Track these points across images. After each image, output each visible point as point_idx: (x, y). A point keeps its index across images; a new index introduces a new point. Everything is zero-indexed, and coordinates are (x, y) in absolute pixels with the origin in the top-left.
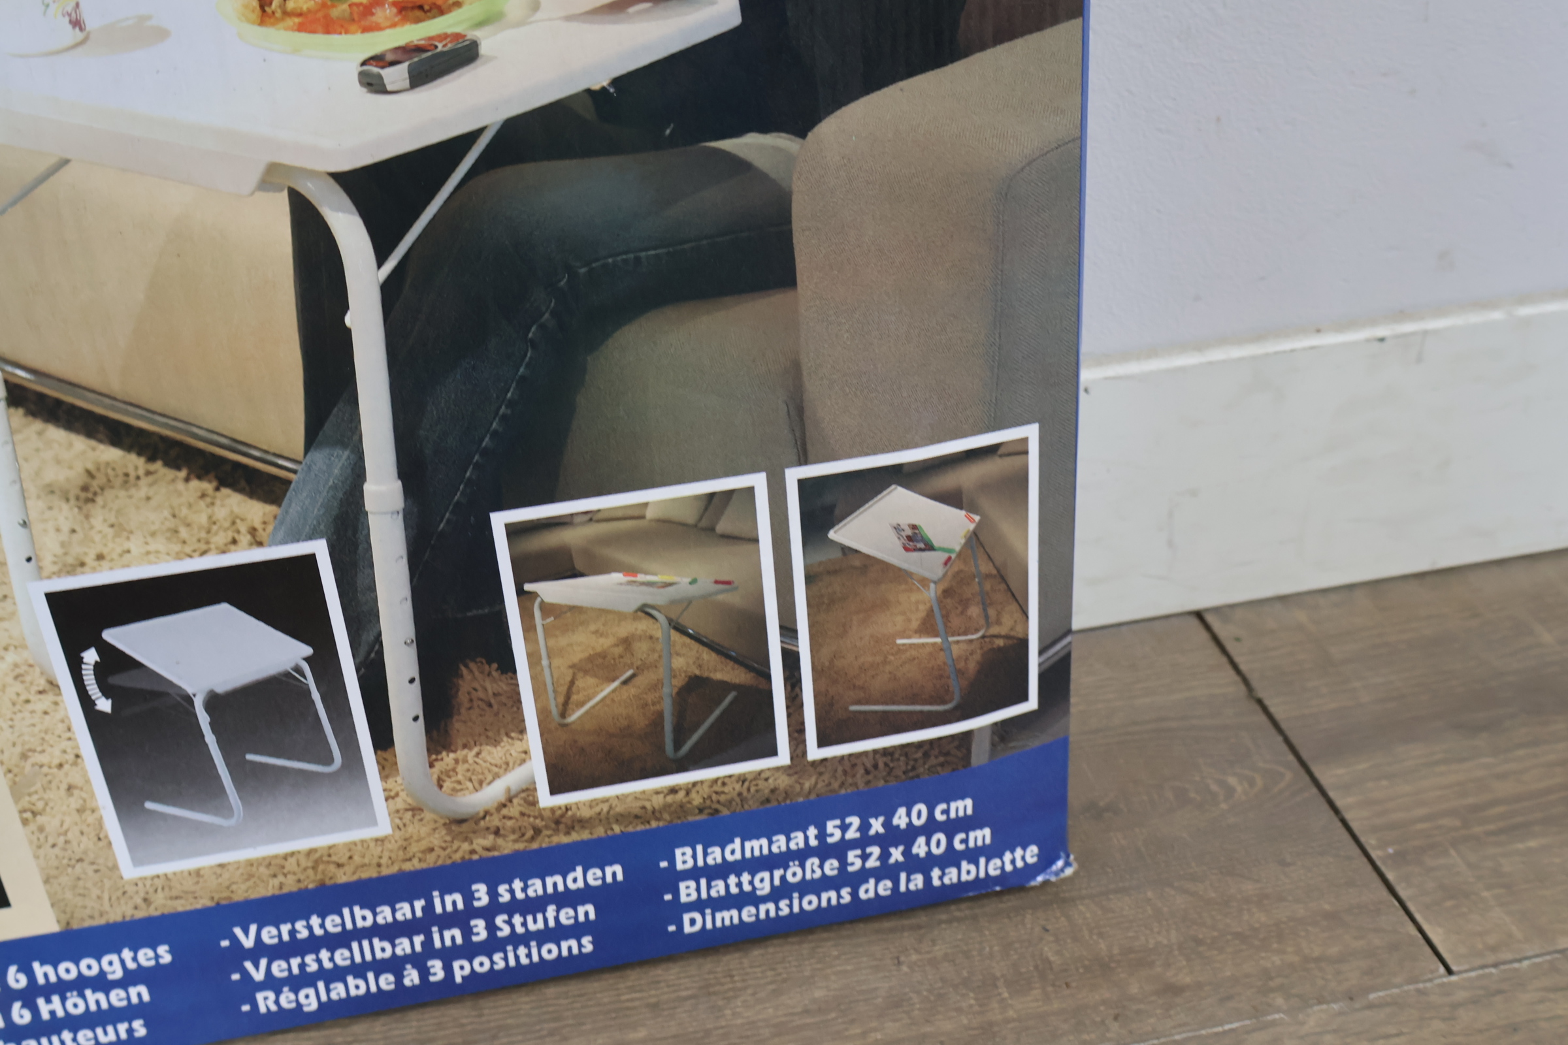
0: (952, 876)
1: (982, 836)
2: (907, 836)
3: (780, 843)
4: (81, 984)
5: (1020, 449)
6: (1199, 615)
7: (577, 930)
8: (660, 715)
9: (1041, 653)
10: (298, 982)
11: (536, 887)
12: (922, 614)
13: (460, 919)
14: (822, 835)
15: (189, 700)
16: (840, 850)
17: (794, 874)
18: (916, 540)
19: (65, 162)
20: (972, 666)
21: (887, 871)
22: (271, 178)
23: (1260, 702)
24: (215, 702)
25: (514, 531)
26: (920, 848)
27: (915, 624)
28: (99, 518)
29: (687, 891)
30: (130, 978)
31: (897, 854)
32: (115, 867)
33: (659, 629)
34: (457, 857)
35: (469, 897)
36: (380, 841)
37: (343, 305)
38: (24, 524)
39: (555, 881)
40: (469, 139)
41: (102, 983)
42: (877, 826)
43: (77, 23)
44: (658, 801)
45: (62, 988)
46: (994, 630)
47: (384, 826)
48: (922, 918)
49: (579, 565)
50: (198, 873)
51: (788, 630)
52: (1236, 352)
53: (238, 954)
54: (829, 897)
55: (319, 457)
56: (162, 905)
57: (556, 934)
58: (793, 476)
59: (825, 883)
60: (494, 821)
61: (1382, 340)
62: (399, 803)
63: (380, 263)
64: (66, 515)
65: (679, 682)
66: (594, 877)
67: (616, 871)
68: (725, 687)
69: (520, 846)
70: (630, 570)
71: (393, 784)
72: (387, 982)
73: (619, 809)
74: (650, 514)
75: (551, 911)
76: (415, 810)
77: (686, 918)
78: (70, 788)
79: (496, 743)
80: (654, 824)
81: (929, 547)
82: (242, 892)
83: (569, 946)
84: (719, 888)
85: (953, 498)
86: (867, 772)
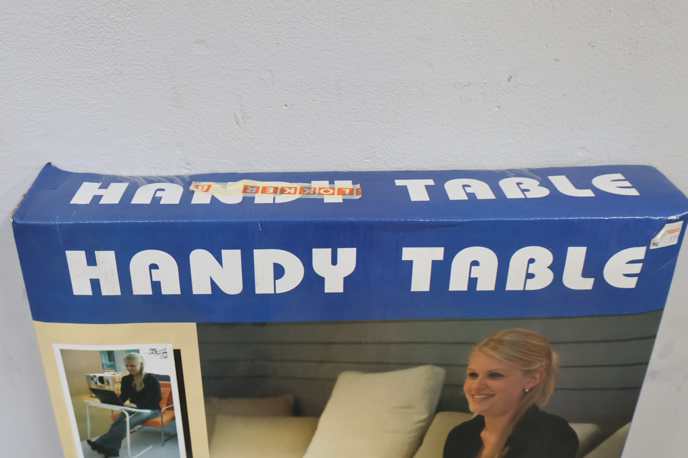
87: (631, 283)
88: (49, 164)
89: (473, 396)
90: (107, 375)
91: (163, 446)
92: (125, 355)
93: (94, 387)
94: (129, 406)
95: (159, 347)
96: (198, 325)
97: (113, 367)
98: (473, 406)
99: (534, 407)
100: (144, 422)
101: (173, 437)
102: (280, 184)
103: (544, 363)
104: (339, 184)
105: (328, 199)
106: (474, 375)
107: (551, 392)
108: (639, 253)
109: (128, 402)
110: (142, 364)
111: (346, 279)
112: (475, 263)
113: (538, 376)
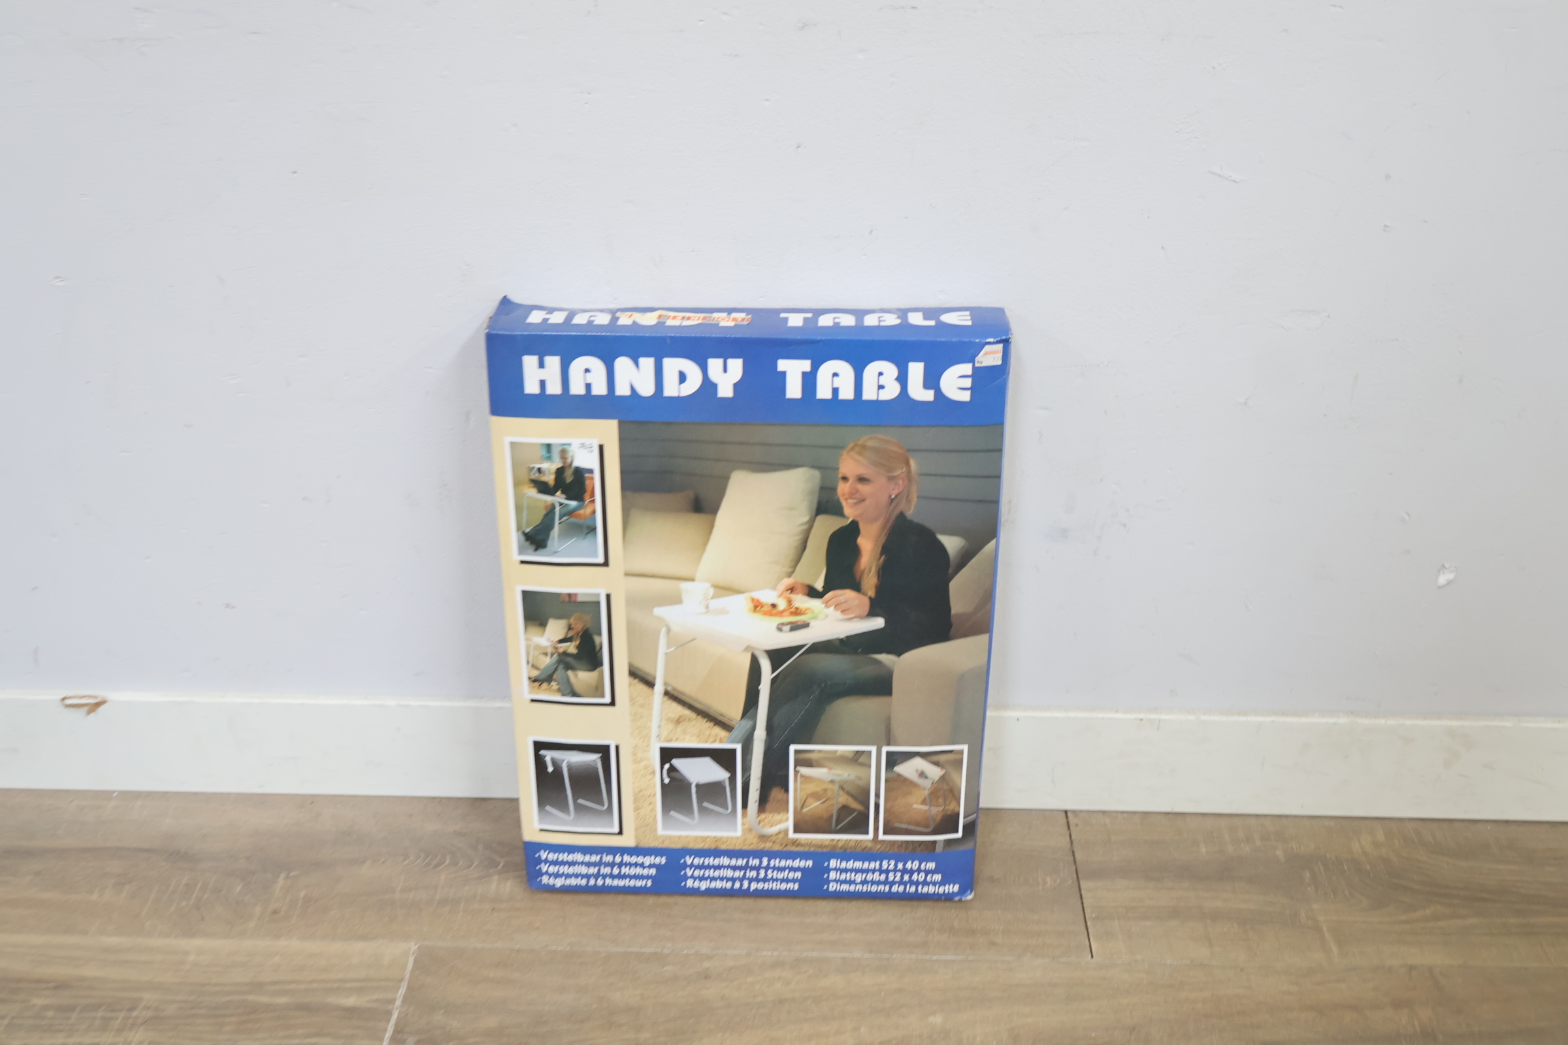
0: (925, 890)
1: (938, 877)
2: (911, 872)
3: (866, 865)
4: (636, 865)
5: (961, 752)
6: (1066, 812)
7: (794, 881)
8: (831, 816)
9: (964, 818)
10: (702, 879)
11: (783, 863)
12: (923, 798)
13: (757, 869)
14: (881, 865)
15: (690, 785)
16: (887, 872)
17: (870, 877)
18: (922, 775)
19: (694, 639)
20: (939, 818)
21: (901, 882)
22: (747, 648)
23: (1073, 852)
24: (698, 786)
25: (796, 752)
26: (915, 877)
27: (920, 800)
28: (680, 728)
29: (833, 875)
30: (650, 866)
31: (906, 877)
32: (656, 830)
33: (836, 787)
34: (760, 848)
35: (761, 862)
36: (737, 838)
37: (759, 683)
38: (660, 726)
39: (789, 863)
40: (803, 646)
41: (642, 866)
42: (900, 866)
43: (707, 607)
44: (827, 843)
45: (630, 865)
46: (947, 808)
47: (738, 833)
48: (915, 903)
49: (814, 764)
50: (680, 837)
51: (877, 795)
52: (1080, 715)
53: (685, 866)
54: (881, 888)
55: (744, 722)
56: (666, 845)
57: (787, 881)
58: (885, 749)
59: (879, 883)
60: (774, 838)
61: (1142, 720)
62: (746, 826)
63: (773, 672)
64: (671, 726)
65: (840, 806)
66: (802, 864)
67: (810, 863)
68: (853, 810)
69: (780, 848)
70: (830, 769)
71: (746, 820)
72: (729, 885)
73: (814, 843)
74: (838, 753)
75: (787, 872)
76: (750, 830)
77: (831, 885)
78: (650, 804)
79: (779, 813)
80: (825, 850)
81: (926, 777)
82: (692, 845)
83: (790, 886)
84: (843, 876)
85: (937, 764)
86: (898, 847)
87: (966, 396)
88: (505, 296)
89: (846, 499)
90: (545, 466)
91: (585, 538)
92: (561, 448)
93: (533, 477)
94: (559, 498)
95: (587, 441)
96: (621, 424)
97: (549, 458)
98: (847, 511)
99: (902, 515)
100: (571, 513)
101: (593, 529)
102: (687, 315)
103: (904, 470)
104: (734, 315)
105: (722, 324)
106: (845, 479)
107: (914, 500)
108: (967, 368)
109: (559, 493)
110: (572, 457)
111: (735, 385)
112: (835, 375)
113: (901, 482)
